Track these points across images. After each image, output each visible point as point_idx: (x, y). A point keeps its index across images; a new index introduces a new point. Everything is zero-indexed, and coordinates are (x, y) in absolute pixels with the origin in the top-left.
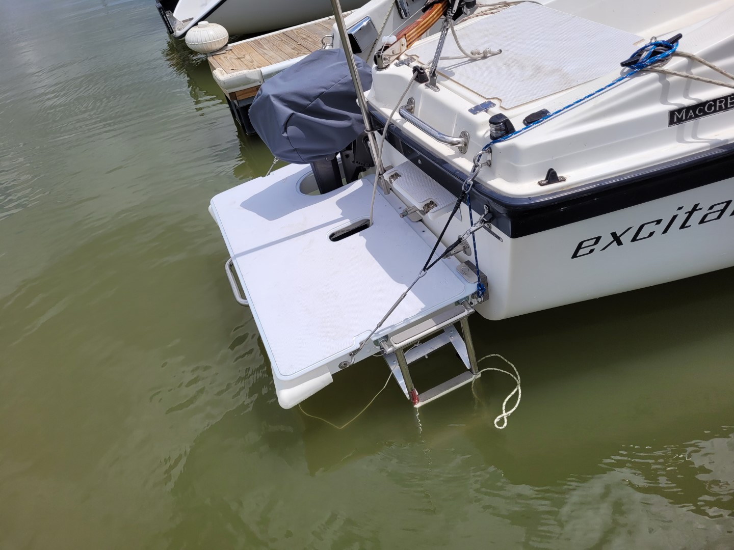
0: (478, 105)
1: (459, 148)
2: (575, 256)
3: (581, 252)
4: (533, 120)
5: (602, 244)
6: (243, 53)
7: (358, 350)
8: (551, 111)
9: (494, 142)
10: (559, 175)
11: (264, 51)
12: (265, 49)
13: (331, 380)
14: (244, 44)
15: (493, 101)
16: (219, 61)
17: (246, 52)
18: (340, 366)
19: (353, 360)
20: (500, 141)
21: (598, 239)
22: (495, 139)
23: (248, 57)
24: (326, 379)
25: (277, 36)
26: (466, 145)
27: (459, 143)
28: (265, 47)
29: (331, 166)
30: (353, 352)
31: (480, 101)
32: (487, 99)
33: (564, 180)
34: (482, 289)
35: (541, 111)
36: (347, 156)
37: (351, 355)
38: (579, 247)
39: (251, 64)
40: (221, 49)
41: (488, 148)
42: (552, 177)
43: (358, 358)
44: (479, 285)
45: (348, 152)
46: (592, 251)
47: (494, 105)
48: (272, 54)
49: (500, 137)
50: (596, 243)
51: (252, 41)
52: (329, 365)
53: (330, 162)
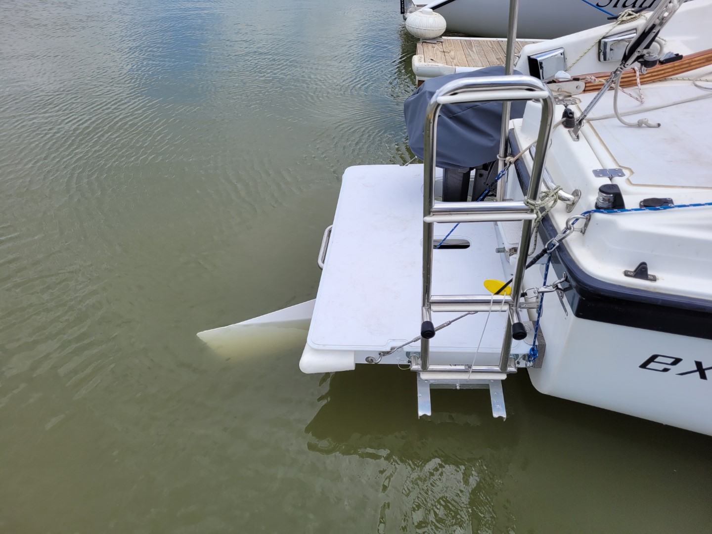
0: (606, 169)
1: (567, 205)
2: (644, 366)
3: (652, 365)
4: (651, 204)
5: (680, 368)
6: (450, 48)
7: (388, 353)
8: (676, 203)
9: (595, 211)
10: (650, 272)
11: (470, 52)
12: (472, 51)
13: (352, 367)
14: (457, 40)
15: (624, 171)
16: (425, 49)
17: (454, 49)
18: (367, 359)
19: (380, 359)
20: (602, 212)
21: (677, 361)
22: (598, 209)
23: (452, 53)
24: (347, 363)
25: (491, 43)
26: (573, 204)
27: (569, 200)
28: (474, 49)
29: (461, 179)
30: (383, 352)
31: (611, 165)
32: (620, 166)
33: (654, 279)
34: (534, 355)
35: (666, 199)
36: (481, 175)
37: (380, 354)
38: (652, 359)
39: (451, 60)
40: (434, 39)
41: (588, 215)
42: (641, 271)
43: (385, 361)
44: (533, 349)
45: (483, 172)
46: (666, 370)
47: (623, 175)
48: (476, 57)
49: (605, 209)
50: (674, 363)
51: (465, 40)
52: (356, 353)
53: (462, 175)
